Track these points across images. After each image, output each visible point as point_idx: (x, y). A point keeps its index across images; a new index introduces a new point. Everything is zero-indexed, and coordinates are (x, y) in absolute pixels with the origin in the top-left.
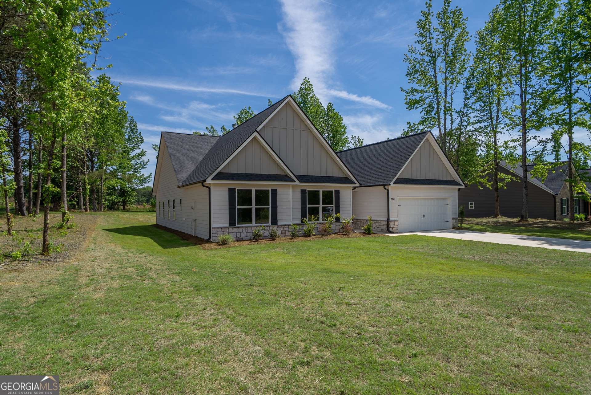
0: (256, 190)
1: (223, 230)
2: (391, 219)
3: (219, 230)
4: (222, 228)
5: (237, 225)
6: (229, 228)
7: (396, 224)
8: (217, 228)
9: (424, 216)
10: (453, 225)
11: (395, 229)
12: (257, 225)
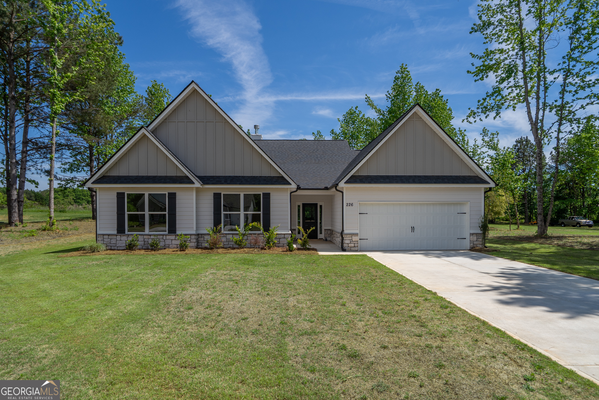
0: (150, 195)
1: (110, 237)
2: (345, 232)
3: (105, 237)
4: (109, 235)
5: (126, 232)
6: (117, 236)
7: (355, 238)
8: (103, 235)
9: (413, 229)
10: (472, 244)
11: (353, 245)
12: (150, 233)
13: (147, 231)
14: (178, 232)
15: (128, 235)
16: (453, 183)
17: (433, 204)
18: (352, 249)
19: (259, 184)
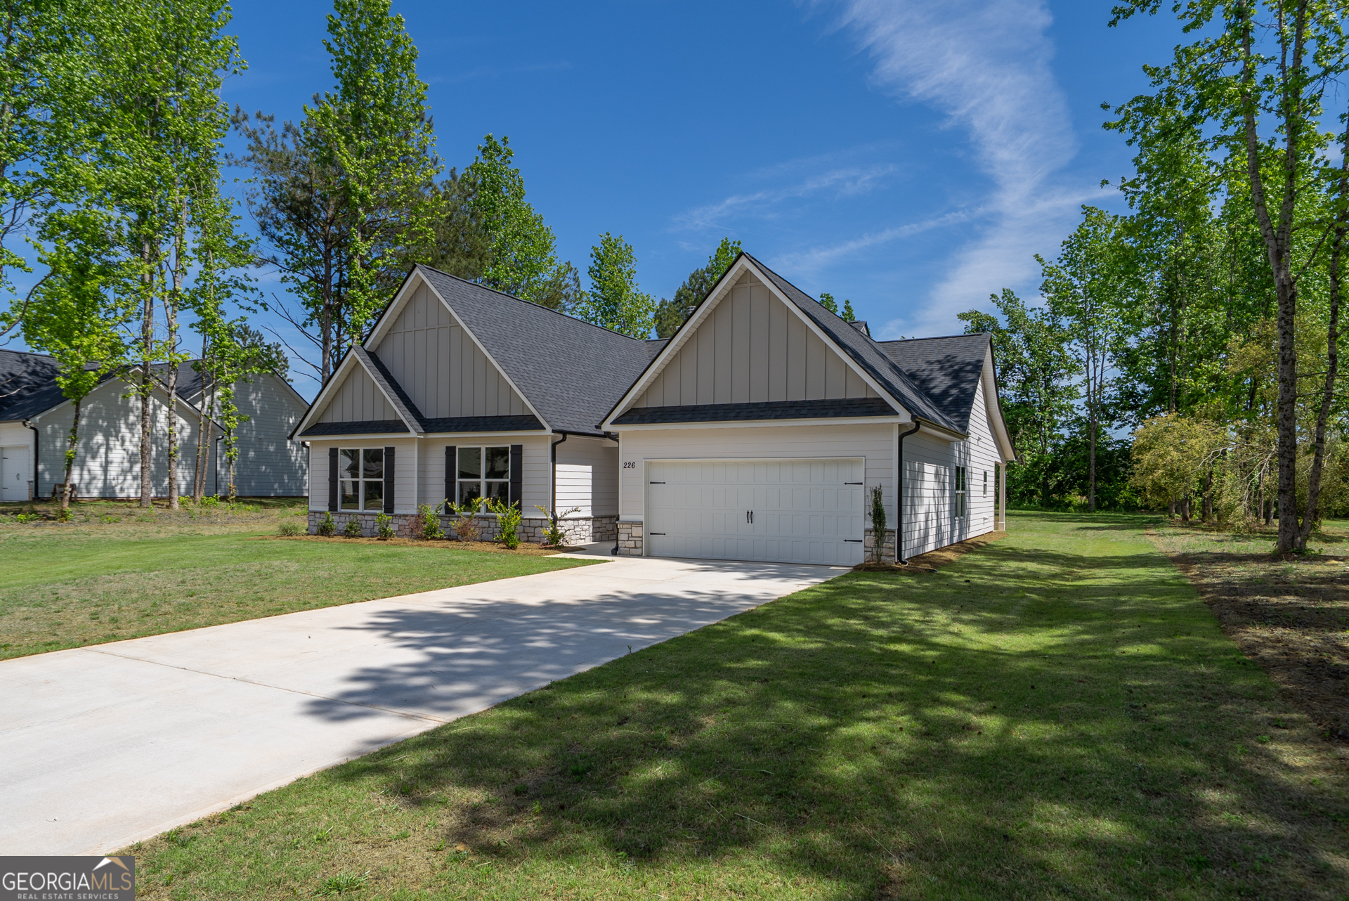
0: (365, 451)
1: (321, 516)
2: (622, 517)
3: (317, 515)
4: (320, 513)
5: (339, 510)
7: (637, 531)
8: (315, 512)
9: (750, 515)
10: (868, 554)
11: (632, 544)
12: (366, 511)
13: (361, 510)
14: (397, 511)
15: (341, 513)
16: (815, 415)
17: (793, 464)
18: (633, 551)
19: (499, 430)
